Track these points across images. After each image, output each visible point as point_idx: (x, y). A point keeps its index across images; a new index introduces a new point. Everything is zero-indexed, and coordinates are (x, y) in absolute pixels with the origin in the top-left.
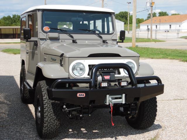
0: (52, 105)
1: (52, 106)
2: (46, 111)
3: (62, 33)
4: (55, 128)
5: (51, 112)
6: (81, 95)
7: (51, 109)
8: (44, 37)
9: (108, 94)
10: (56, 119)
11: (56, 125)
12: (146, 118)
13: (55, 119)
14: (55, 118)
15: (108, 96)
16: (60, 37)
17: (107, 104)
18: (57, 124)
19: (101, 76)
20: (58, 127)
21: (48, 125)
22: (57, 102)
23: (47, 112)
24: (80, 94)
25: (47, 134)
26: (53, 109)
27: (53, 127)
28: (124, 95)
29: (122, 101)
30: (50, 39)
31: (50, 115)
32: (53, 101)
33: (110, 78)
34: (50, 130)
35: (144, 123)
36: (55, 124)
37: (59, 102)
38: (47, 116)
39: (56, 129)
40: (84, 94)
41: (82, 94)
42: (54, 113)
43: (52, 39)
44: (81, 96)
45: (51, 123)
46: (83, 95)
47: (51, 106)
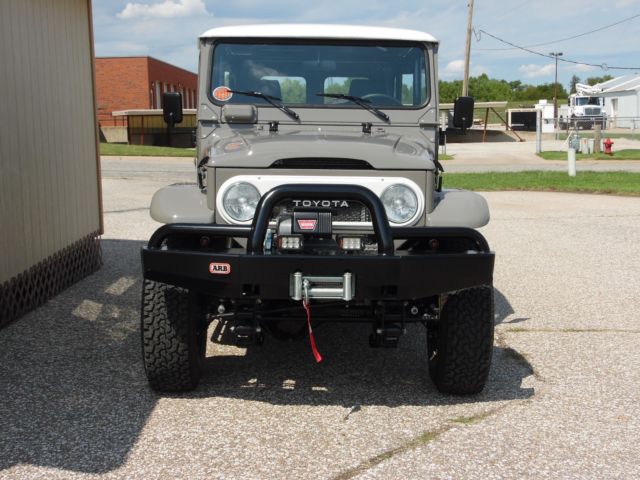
0: (166, 295)
1: (167, 299)
2: (149, 311)
3: (268, 104)
4: (175, 360)
5: (161, 316)
6: (220, 268)
7: (161, 307)
8: (214, 118)
9: (300, 271)
10: (175, 337)
11: (176, 351)
12: (454, 357)
13: (171, 334)
14: (173, 332)
15: (298, 275)
16: (261, 117)
17: (297, 298)
18: (180, 349)
19: (290, 220)
20: (185, 358)
21: (154, 350)
22: (181, 289)
23: (151, 315)
24: (217, 265)
25: (157, 375)
26: (168, 306)
27: (169, 357)
28: (347, 276)
29: (344, 293)
30: (229, 123)
31: (159, 323)
32: (170, 287)
33: (318, 226)
34: (160, 364)
35: (453, 373)
36: (172, 349)
37: (187, 290)
38: (151, 324)
39: (177, 363)
40: (228, 266)
41: (222, 265)
42: (169, 318)
43: (237, 122)
44: (220, 272)
45: (163, 346)
46: (225, 268)
47: (163, 299)
